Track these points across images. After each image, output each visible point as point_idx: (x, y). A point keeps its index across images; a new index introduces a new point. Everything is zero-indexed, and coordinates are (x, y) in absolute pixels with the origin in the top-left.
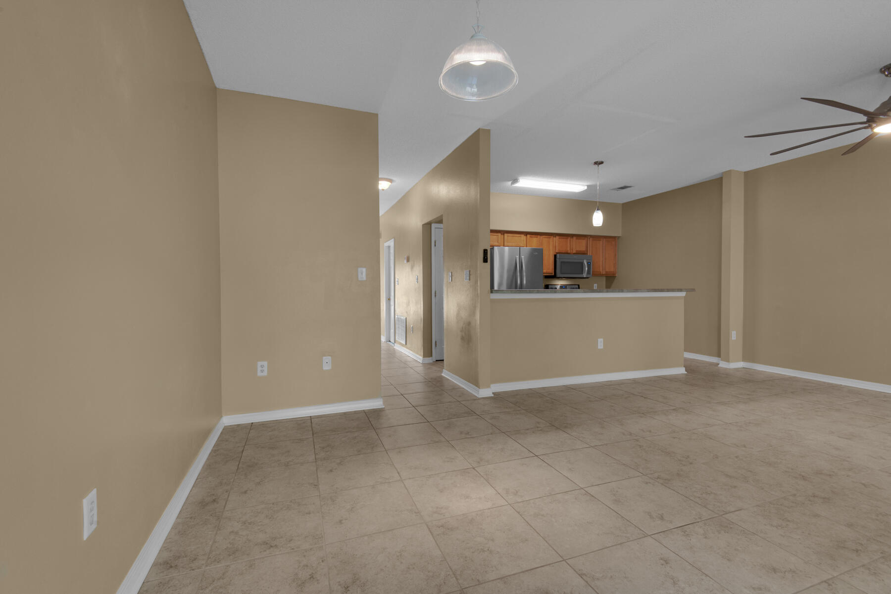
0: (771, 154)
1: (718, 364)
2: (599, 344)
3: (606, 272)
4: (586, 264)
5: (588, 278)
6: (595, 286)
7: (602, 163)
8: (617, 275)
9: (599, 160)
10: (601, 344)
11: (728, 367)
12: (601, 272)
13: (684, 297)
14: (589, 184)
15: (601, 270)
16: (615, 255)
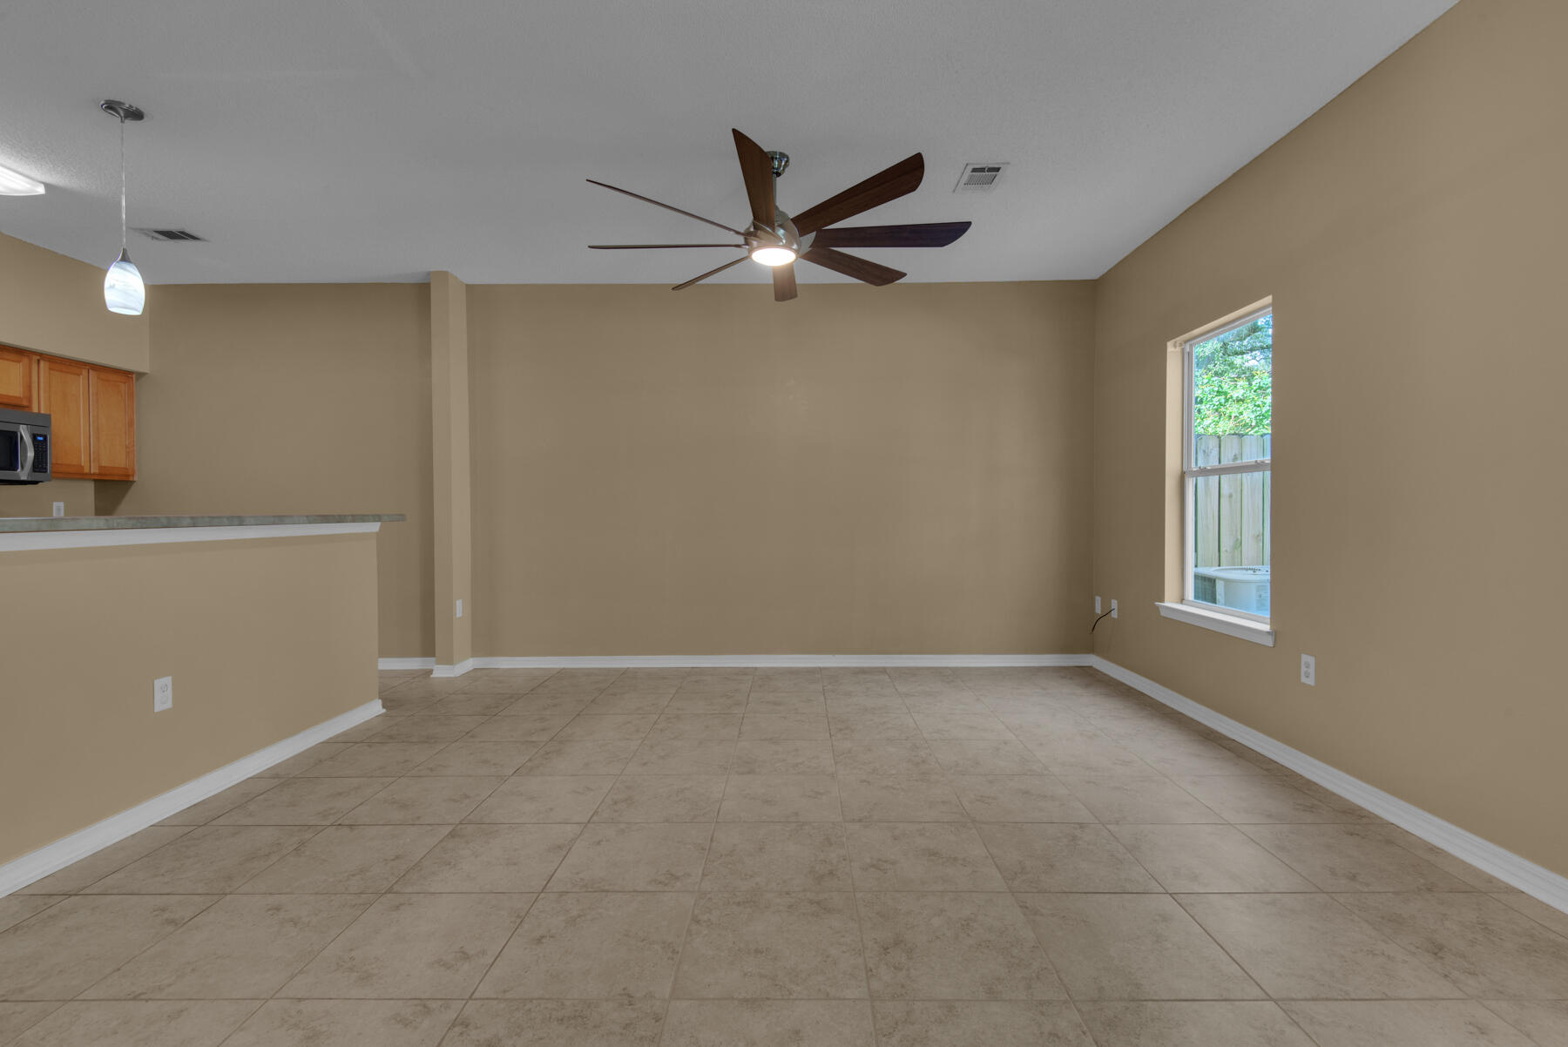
0: (589, 247)
1: (431, 672)
2: (158, 696)
3: (100, 467)
4: (27, 439)
5: (35, 483)
6: (58, 509)
7: (136, 115)
8: (136, 479)
9: (130, 100)
10: (163, 695)
11: (452, 676)
12: (83, 467)
13: (377, 533)
14: (55, 179)
15: (84, 461)
16: (131, 424)
